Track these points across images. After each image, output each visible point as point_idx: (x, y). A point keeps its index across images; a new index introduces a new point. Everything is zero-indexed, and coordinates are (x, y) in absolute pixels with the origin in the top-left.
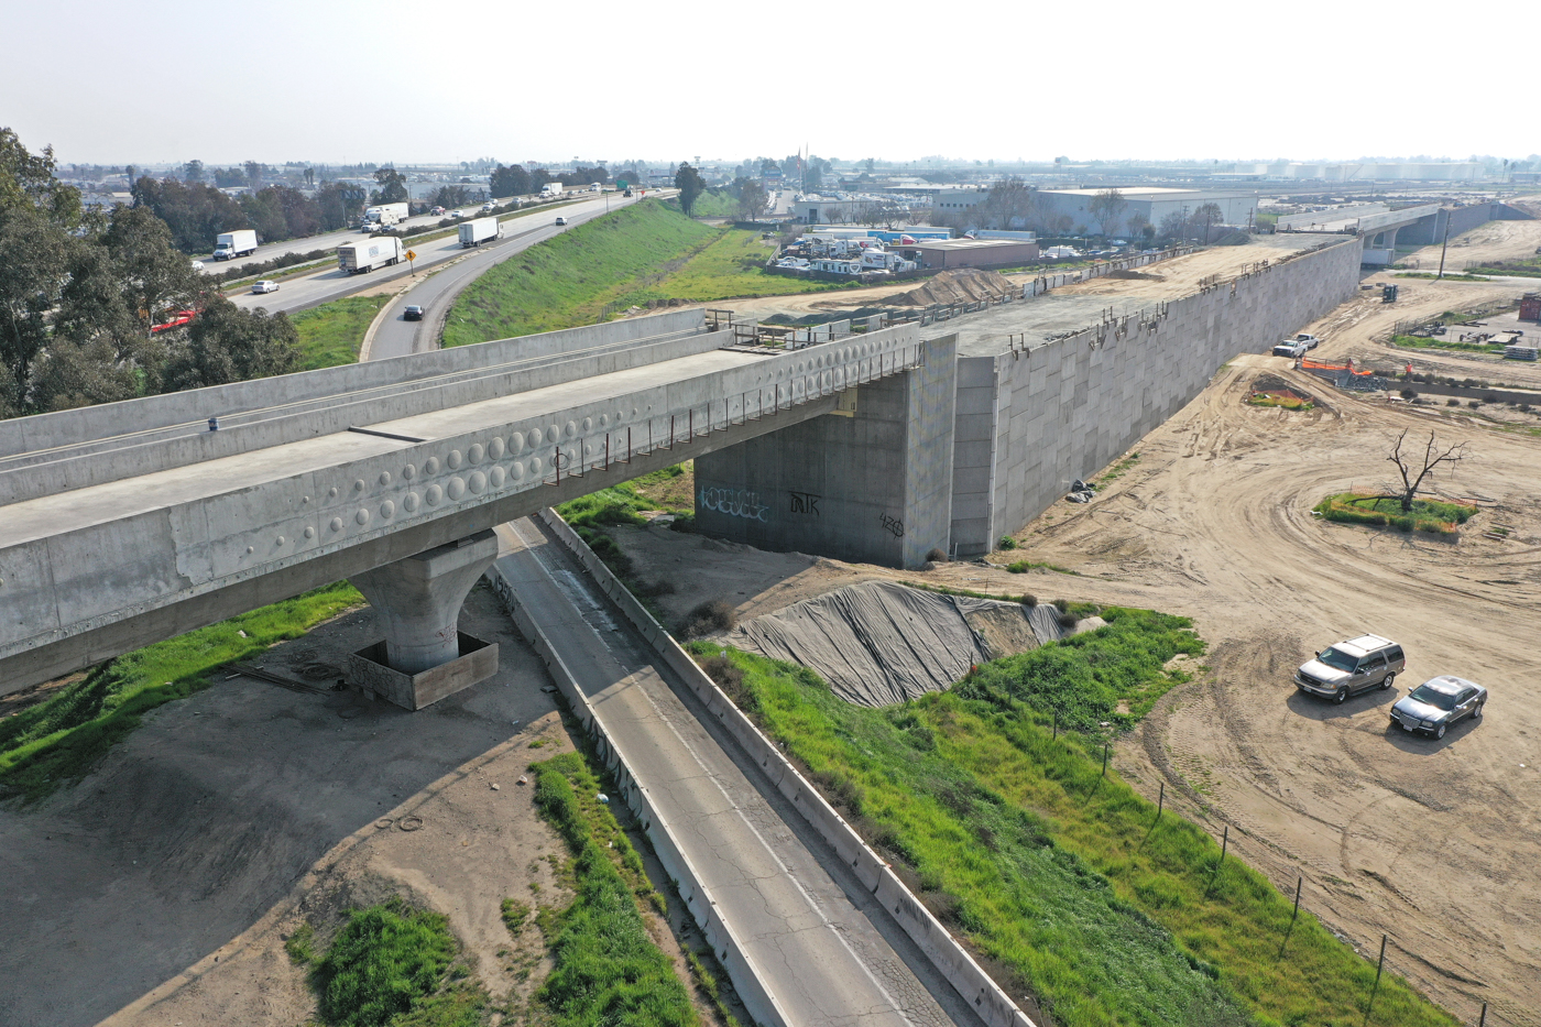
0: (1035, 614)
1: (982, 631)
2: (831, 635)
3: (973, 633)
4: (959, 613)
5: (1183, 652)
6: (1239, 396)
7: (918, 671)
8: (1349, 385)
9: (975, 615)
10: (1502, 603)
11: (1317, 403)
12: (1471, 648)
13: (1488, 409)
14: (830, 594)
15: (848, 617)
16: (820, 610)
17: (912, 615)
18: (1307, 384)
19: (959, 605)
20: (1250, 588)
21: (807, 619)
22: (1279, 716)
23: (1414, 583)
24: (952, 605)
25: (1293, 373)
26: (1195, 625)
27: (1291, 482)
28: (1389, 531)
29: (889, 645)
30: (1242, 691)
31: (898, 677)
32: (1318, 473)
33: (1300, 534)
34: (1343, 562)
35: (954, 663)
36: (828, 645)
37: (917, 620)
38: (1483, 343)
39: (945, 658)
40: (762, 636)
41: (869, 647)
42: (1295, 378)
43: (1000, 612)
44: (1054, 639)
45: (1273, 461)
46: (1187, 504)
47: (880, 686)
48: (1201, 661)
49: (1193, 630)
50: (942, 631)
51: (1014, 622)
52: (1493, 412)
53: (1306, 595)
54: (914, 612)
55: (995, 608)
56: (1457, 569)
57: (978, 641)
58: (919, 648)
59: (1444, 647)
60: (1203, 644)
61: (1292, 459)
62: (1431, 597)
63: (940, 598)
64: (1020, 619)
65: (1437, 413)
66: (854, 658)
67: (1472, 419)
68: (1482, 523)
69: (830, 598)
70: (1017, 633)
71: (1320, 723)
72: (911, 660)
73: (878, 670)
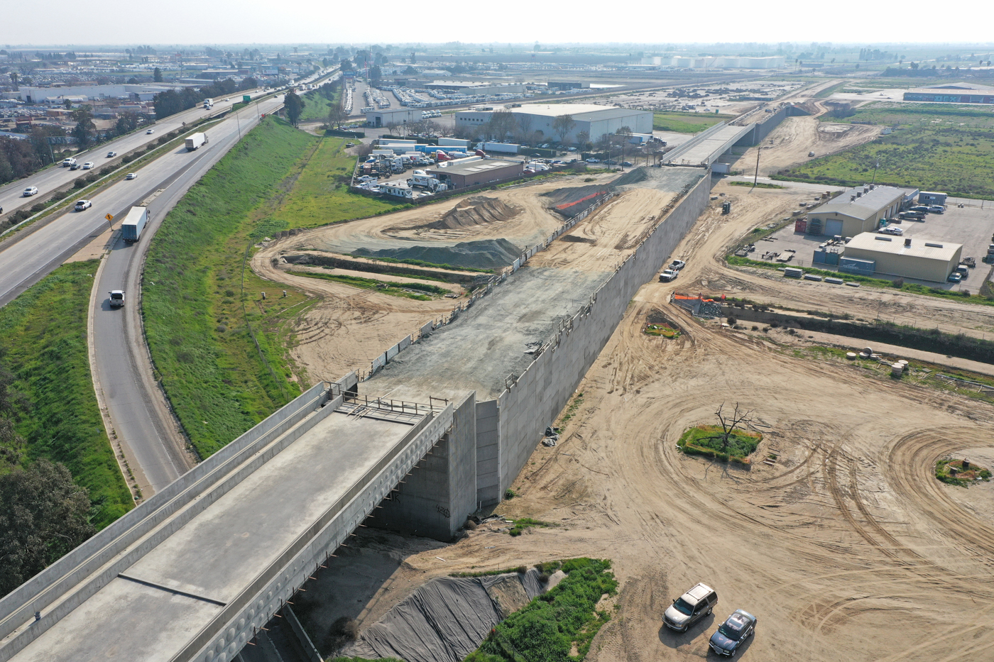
0: (526, 579)
1: (497, 598)
2: (413, 625)
3: (492, 601)
4: (484, 589)
5: (606, 593)
6: (639, 326)
7: (462, 638)
8: (700, 312)
9: (493, 588)
10: (770, 526)
11: (683, 331)
12: (753, 572)
13: (773, 333)
14: (411, 596)
15: (422, 610)
16: (406, 609)
17: (458, 597)
18: (677, 316)
19: (484, 584)
20: (642, 525)
21: (399, 618)
22: (654, 646)
23: (726, 511)
24: (480, 584)
25: (670, 307)
26: (612, 566)
27: (667, 415)
28: (717, 461)
29: (446, 624)
30: (636, 626)
31: (452, 645)
32: (682, 405)
33: (669, 467)
34: (691, 493)
35: (482, 626)
36: (411, 633)
37: (462, 601)
38: (774, 261)
39: (477, 624)
40: (374, 640)
41: (435, 627)
42: (670, 311)
43: (506, 582)
44: (537, 594)
45: (657, 394)
46: (610, 442)
47: (442, 654)
48: (615, 600)
49: (611, 571)
50: (475, 604)
51: (515, 587)
52: (775, 335)
53: (672, 529)
54: (459, 594)
55: (503, 580)
56: (748, 495)
57: (495, 605)
58: (462, 620)
59: (740, 572)
60: (615, 584)
61: (668, 391)
62: (734, 524)
63: (473, 581)
64: (518, 584)
65: (746, 338)
66: (426, 637)
67: (765, 343)
68: (763, 450)
69: (411, 599)
70: (517, 595)
71: (674, 650)
72: (459, 630)
73: (440, 642)
